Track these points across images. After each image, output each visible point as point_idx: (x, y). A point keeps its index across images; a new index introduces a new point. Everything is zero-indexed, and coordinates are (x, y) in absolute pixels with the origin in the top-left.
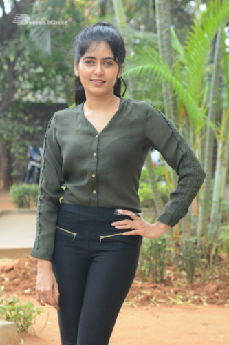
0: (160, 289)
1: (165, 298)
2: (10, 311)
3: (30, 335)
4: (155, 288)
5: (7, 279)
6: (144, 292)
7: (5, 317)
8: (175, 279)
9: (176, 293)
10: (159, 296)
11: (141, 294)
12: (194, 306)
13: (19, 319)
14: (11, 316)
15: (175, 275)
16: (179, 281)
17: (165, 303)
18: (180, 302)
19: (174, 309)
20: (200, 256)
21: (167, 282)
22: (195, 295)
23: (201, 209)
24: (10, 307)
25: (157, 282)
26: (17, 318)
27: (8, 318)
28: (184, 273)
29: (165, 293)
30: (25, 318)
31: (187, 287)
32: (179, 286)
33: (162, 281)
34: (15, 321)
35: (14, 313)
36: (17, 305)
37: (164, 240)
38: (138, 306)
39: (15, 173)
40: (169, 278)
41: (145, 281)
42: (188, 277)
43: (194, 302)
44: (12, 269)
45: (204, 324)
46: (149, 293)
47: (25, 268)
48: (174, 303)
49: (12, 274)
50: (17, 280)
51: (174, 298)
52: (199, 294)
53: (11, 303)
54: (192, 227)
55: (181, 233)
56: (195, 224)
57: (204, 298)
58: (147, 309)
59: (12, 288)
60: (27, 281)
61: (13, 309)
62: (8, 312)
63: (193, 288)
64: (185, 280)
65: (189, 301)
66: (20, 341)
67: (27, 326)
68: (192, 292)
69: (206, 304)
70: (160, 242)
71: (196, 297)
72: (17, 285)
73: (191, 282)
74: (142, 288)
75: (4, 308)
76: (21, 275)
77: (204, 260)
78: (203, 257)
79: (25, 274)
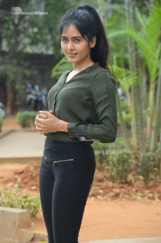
0: (125, 188)
1: (129, 195)
2: (25, 202)
3: (38, 220)
4: (122, 187)
5: (19, 179)
6: (115, 190)
7: (20, 206)
8: (135, 181)
9: (137, 191)
10: (125, 193)
11: (112, 191)
12: (149, 201)
13: (31, 208)
14: (25, 206)
15: (135, 179)
16: (138, 183)
17: (129, 199)
18: (139, 198)
19: (135, 203)
20: (153, 166)
21: (130, 184)
22: (150, 193)
23: (153, 133)
24: (25, 200)
25: (123, 183)
26: (29, 207)
27: (23, 207)
28: (141, 178)
29: (129, 191)
30: (34, 207)
31: (143, 188)
32: (138, 186)
33: (126, 183)
34: (28, 209)
35: (27, 204)
36: (29, 198)
37: (128, 155)
38: (111, 200)
39: (18, 103)
40: (131, 181)
41: (114, 182)
42: (144, 181)
43: (149, 198)
44: (22, 172)
45: (158, 214)
46: (118, 191)
47: (31, 172)
48: (135, 199)
49: (23, 175)
50: (26, 180)
51: (136, 195)
52: (152, 193)
53: (25, 197)
54: (147, 145)
55: (139, 149)
56: (149, 143)
57: (156, 196)
58: (117, 203)
59: (23, 185)
60: (34, 181)
61: (27, 201)
62: (23, 203)
63: (148, 188)
64: (142, 182)
65: (146, 198)
66: (31, 224)
67: (36, 213)
68: (147, 191)
69: (157, 200)
70: (125, 156)
71: (151, 195)
72: (26, 183)
73: (146, 184)
74: (113, 187)
75: (20, 200)
76: (29, 177)
77: (156, 169)
78: (155, 167)
79: (32, 176)
